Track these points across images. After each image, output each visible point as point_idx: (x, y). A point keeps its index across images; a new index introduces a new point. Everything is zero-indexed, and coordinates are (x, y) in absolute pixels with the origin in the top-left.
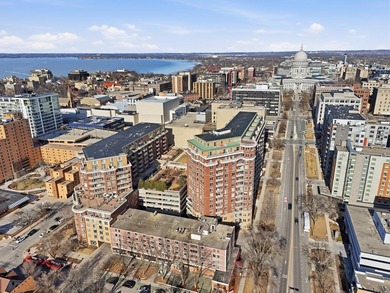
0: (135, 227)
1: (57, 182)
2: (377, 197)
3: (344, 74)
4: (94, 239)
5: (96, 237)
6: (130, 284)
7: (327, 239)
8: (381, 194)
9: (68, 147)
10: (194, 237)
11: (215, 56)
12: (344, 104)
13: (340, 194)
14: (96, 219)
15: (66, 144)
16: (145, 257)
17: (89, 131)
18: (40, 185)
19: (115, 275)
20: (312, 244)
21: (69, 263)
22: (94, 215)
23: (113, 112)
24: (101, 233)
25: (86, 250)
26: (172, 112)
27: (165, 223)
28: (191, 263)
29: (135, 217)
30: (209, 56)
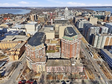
0: (54, 65)
1: (14, 55)
2: (104, 46)
3: (76, 14)
4: (39, 71)
5: (40, 70)
6: (58, 81)
7: (98, 58)
8: (105, 45)
9: (10, 43)
10: (73, 65)
11: (34, 8)
12: (85, 22)
13: (96, 46)
14: (40, 65)
15: (8, 41)
16: (58, 73)
17: (14, 36)
18: (5, 57)
19: (52, 80)
20: (95, 60)
21: (35, 80)
22: (39, 64)
23: (17, 29)
24: (42, 69)
25: (37, 75)
26: (37, 27)
27: (61, 62)
28: (72, 72)
29: (52, 62)
30: (32, 8)
